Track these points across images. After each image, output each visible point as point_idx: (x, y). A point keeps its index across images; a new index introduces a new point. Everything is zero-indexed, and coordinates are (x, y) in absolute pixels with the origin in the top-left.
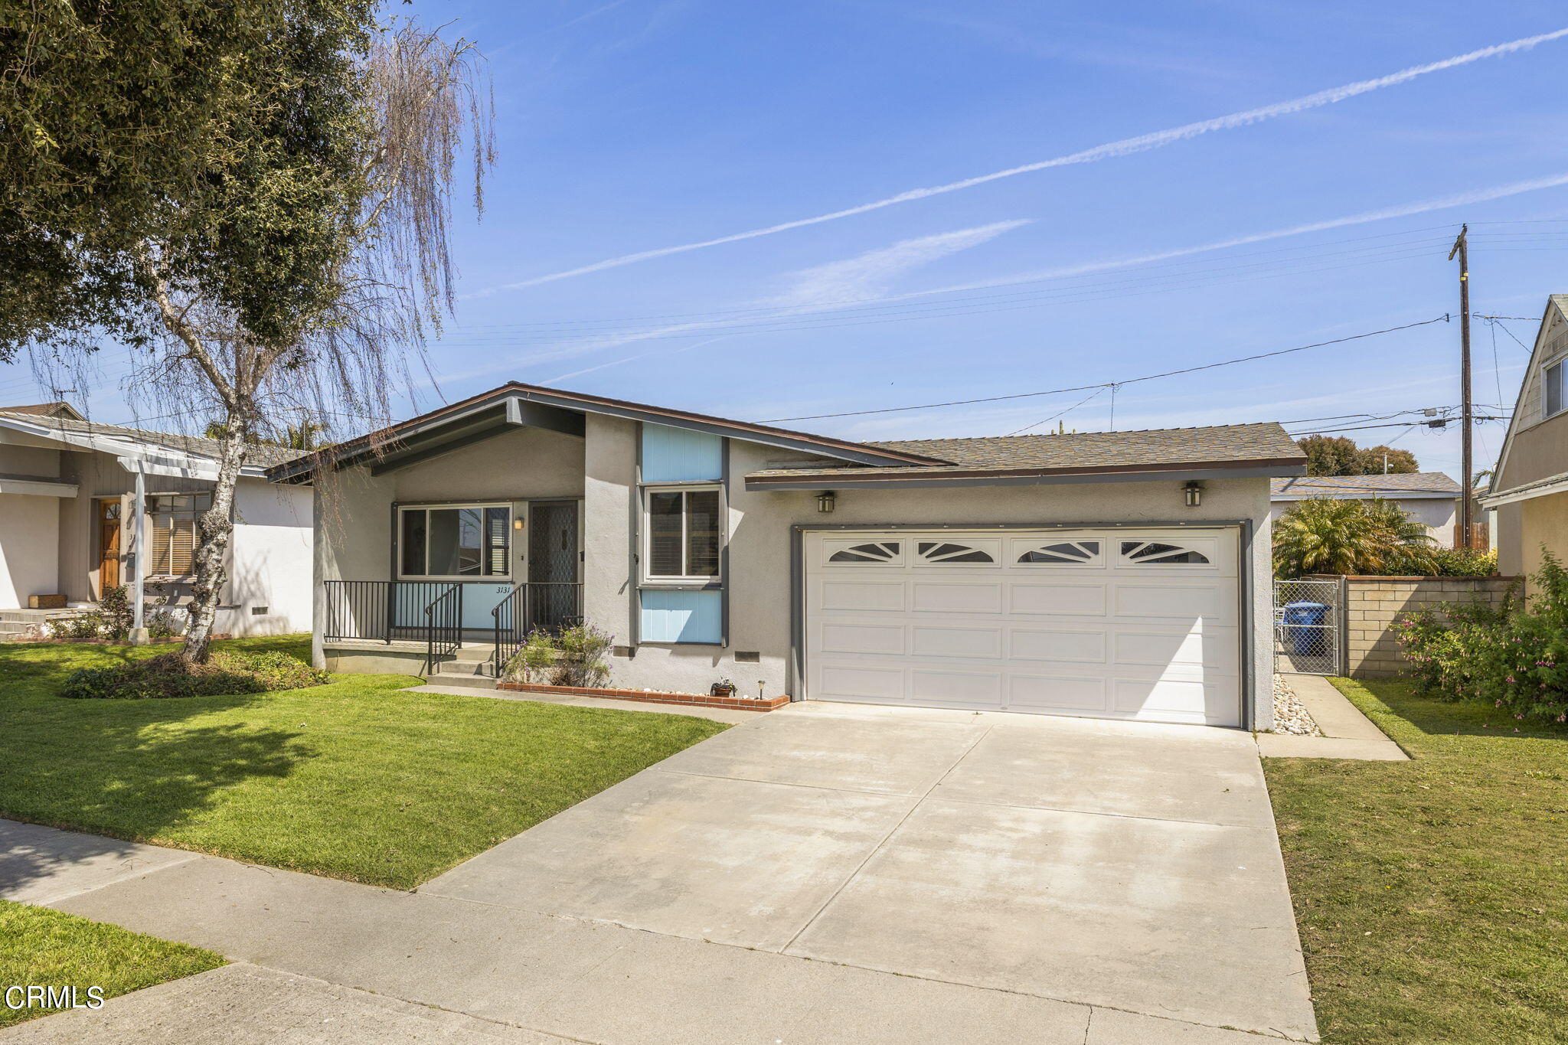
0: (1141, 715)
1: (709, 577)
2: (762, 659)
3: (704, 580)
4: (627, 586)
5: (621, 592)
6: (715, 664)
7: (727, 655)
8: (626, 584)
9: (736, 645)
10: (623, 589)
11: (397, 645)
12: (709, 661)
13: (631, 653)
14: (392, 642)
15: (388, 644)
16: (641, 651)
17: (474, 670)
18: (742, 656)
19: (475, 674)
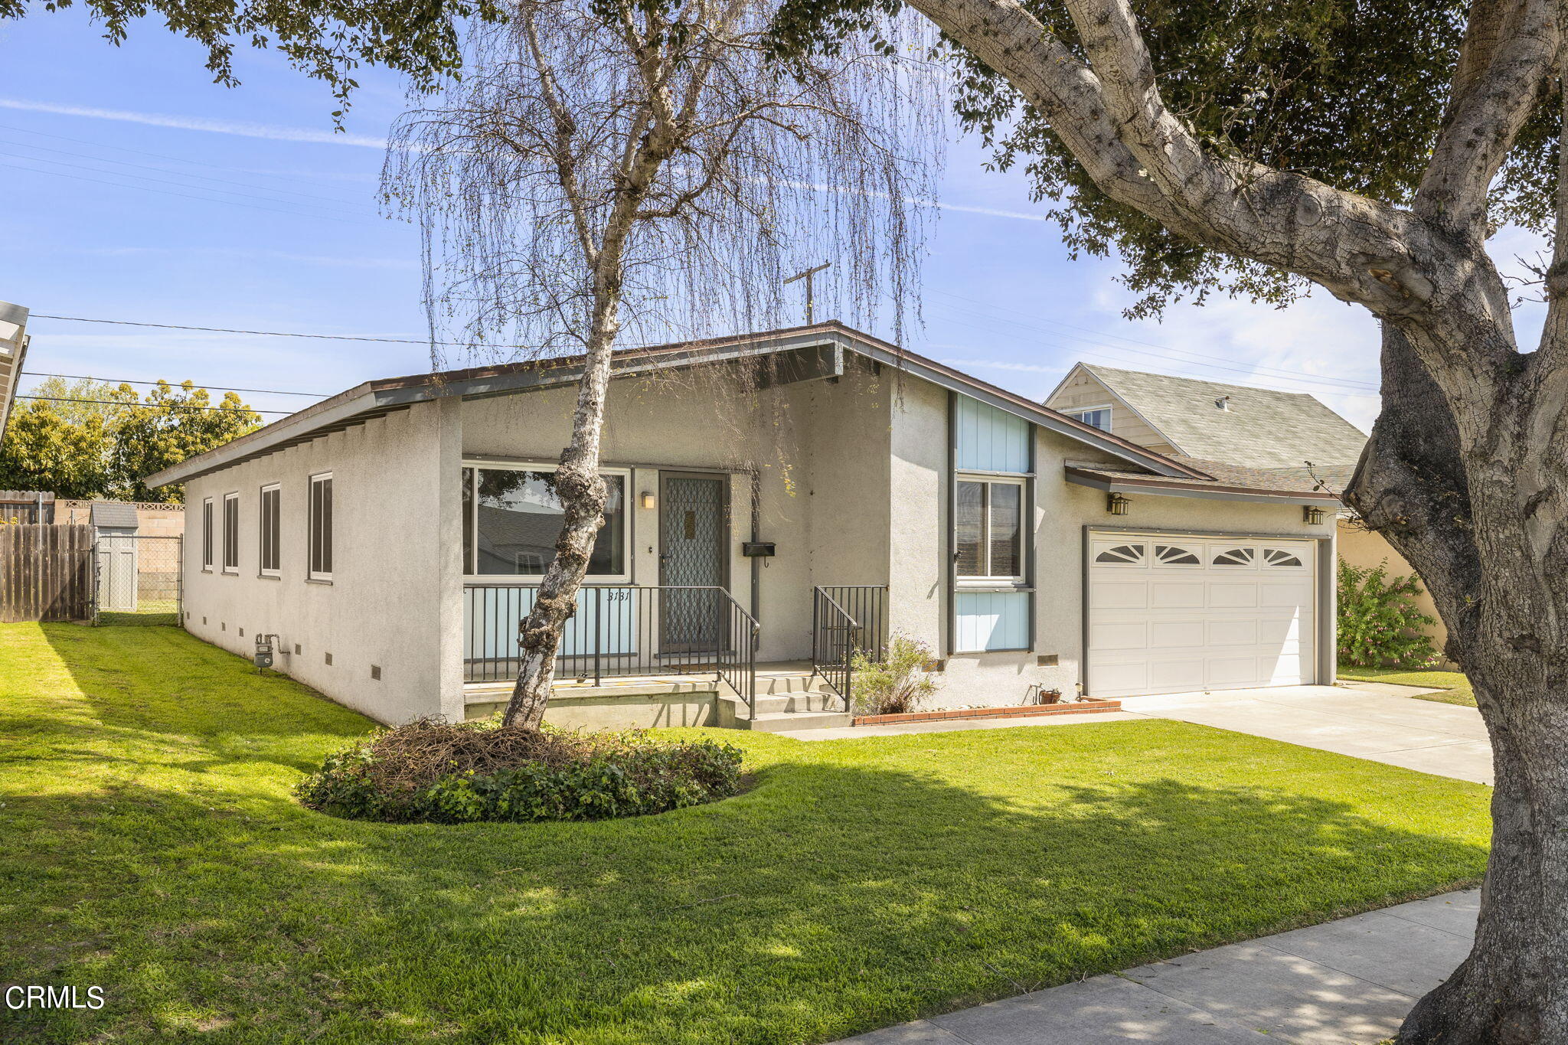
0: (1274, 681)
1: (1011, 578)
2: (1059, 661)
3: (1007, 581)
4: (936, 590)
5: (930, 596)
6: (1020, 671)
7: (1032, 662)
8: (933, 588)
9: (1040, 649)
10: (932, 592)
11: (611, 685)
12: (1015, 668)
13: (940, 666)
14: (601, 680)
15: (597, 684)
16: (951, 663)
17: (784, 706)
18: (1044, 660)
19: (786, 712)
